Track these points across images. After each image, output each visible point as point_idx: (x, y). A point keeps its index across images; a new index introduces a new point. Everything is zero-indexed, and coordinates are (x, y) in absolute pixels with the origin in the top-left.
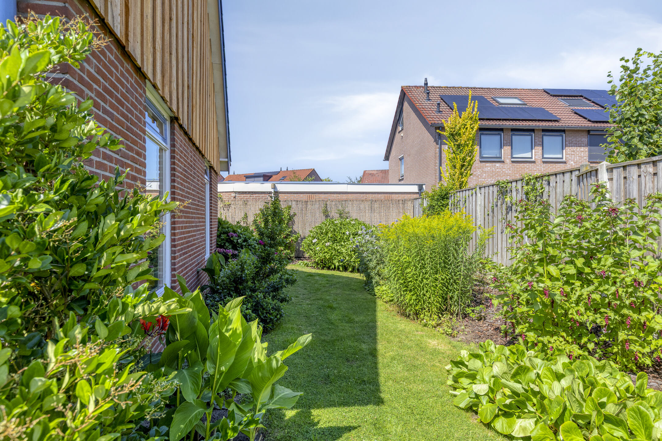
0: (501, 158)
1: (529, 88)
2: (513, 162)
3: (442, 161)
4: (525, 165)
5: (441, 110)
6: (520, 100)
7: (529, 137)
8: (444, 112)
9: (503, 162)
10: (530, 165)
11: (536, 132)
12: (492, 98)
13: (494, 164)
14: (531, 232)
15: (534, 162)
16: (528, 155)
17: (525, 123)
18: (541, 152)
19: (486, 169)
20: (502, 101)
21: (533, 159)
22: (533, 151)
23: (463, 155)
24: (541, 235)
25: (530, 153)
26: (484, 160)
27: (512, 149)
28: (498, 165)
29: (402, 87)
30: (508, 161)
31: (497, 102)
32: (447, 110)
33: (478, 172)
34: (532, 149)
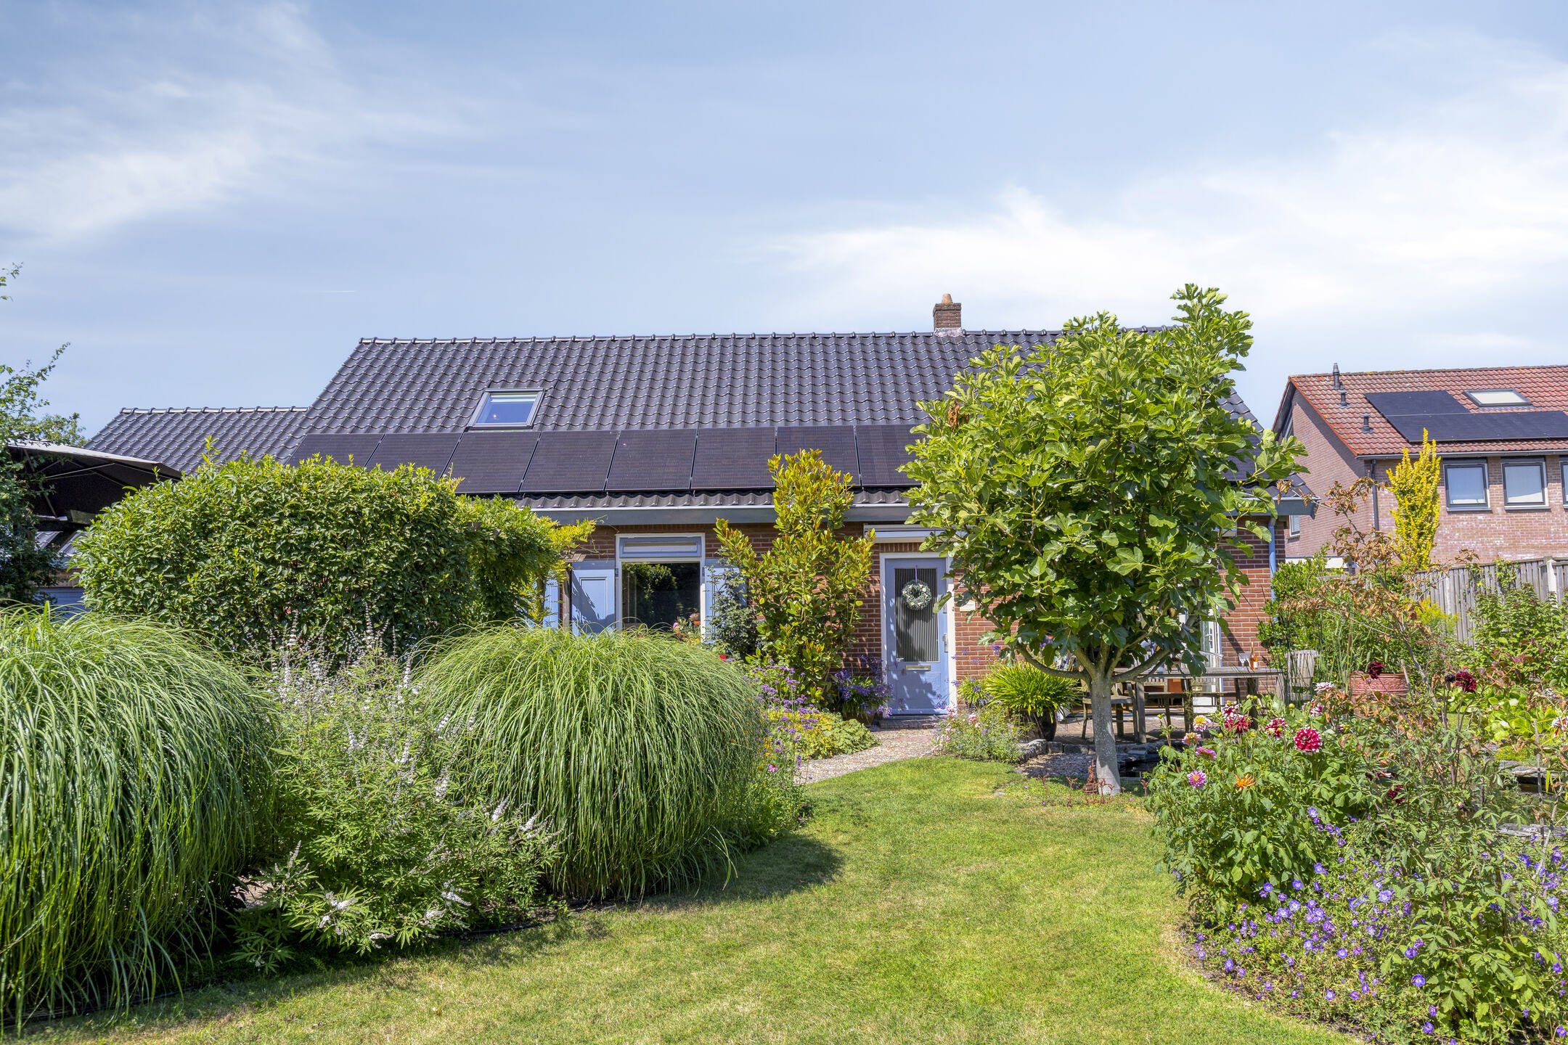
0: (1486, 504)
1: (1540, 365)
2: (1508, 511)
3: (1380, 514)
4: (1532, 515)
5: (1371, 425)
6: (1519, 394)
7: (1538, 468)
8: (1377, 431)
9: (1490, 512)
10: (1542, 515)
11: (1548, 460)
12: (1464, 393)
13: (1474, 516)
14: (1485, 616)
15: (1548, 510)
16: (1537, 497)
17: (1526, 446)
18: (1559, 492)
19: (1460, 525)
20: (1483, 398)
21: (1547, 505)
22: (1546, 489)
23: (1419, 521)
24: (1492, 617)
25: (1540, 494)
26: (1454, 511)
27: (1505, 488)
28: (1480, 517)
29: (1290, 378)
30: (1499, 510)
31: (1475, 402)
32: (1383, 425)
33: (1445, 530)
34: (1543, 487)
